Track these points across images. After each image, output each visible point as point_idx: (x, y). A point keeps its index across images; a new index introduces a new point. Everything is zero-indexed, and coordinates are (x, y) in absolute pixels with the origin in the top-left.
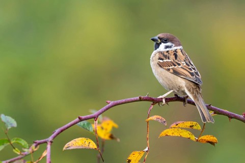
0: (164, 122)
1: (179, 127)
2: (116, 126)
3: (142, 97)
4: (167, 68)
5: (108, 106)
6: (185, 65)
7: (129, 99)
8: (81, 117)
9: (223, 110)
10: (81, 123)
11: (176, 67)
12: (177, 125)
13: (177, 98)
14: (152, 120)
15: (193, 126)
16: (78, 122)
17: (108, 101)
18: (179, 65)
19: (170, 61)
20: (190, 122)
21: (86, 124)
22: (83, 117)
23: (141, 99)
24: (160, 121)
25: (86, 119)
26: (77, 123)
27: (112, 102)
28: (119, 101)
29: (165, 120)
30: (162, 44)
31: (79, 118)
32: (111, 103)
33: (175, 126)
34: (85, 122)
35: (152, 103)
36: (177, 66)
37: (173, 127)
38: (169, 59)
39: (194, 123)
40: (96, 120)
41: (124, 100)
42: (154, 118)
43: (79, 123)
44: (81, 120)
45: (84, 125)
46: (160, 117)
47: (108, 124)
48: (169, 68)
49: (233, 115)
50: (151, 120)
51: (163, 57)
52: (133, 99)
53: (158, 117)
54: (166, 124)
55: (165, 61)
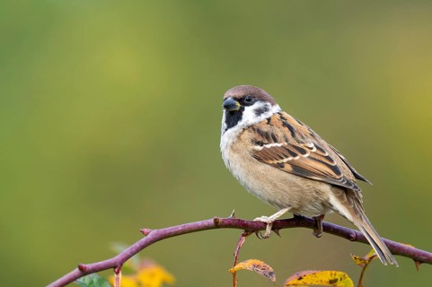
0: (271, 274)
1: (305, 284)
2: (170, 278)
3: (221, 219)
4: (276, 162)
5: (144, 239)
6: (315, 150)
7: (190, 224)
8: (84, 265)
9: (402, 245)
10: (86, 279)
11: (297, 158)
12: (300, 278)
13: (297, 221)
14: (243, 271)
15: (336, 280)
16: (79, 277)
17: (146, 230)
18: (303, 152)
19: (279, 145)
20: (329, 272)
21: (95, 280)
22: (89, 266)
23: (217, 225)
24: (261, 272)
25: (95, 270)
26: (75, 278)
27: (155, 231)
28: (169, 229)
29: (271, 269)
30: (246, 108)
31: (81, 269)
32: (152, 233)
33: (296, 281)
34: (94, 277)
35: (242, 231)
36: (300, 154)
37: (291, 283)
38: (276, 141)
39: (339, 274)
40: (117, 273)
41: (180, 227)
42: (247, 265)
43: (81, 280)
44: (84, 272)
45: (92, 282)
46: (262, 263)
47: (152, 275)
48: (280, 161)
49: (424, 255)
50: (241, 270)
51: (260, 139)
52: (200, 223)
53: (257, 262)
54: (274, 279)
55: (268, 146)
